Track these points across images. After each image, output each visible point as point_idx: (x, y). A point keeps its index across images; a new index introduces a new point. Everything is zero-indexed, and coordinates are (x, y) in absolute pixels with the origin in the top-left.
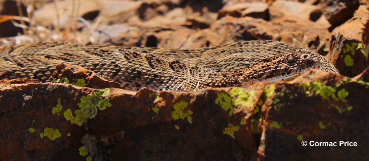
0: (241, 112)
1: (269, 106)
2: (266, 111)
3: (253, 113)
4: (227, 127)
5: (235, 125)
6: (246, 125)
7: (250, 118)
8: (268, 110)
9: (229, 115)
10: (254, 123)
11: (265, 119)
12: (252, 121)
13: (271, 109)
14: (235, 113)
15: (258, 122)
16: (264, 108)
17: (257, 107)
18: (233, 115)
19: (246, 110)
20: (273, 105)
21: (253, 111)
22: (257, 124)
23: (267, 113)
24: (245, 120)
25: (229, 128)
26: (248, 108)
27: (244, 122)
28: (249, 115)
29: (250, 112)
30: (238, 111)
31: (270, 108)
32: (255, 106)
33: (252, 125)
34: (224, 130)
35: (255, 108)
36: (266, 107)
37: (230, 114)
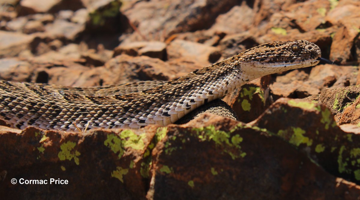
0: (131, 155)
1: (160, 150)
2: (157, 154)
3: (143, 157)
4: (116, 170)
5: (124, 168)
6: (135, 168)
7: (140, 161)
8: (159, 154)
9: (118, 157)
10: (143, 167)
11: (155, 163)
12: (142, 164)
13: (162, 153)
14: (124, 155)
15: (148, 166)
16: (155, 151)
17: (147, 150)
18: (123, 158)
19: (136, 153)
20: (164, 149)
21: (143, 154)
22: (147, 167)
23: (158, 156)
24: (134, 164)
25: (117, 171)
26: (138, 151)
27: (134, 165)
28: (139, 158)
29: (141, 155)
30: (128, 153)
31: (161, 151)
32: (146, 149)
33: (141, 168)
34: (113, 173)
35: (146, 151)
36: (157, 151)
37: (120, 156)
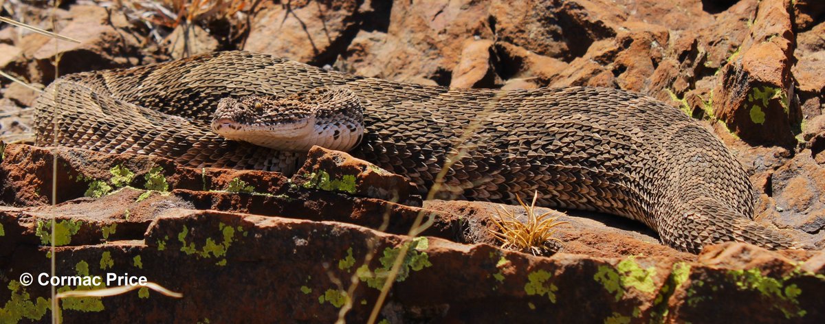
0: (635, 298)
1: (681, 299)
2: (675, 305)
3: (653, 304)
4: (611, 315)
5: (623, 315)
6: (641, 318)
7: (649, 310)
8: (678, 305)
9: (615, 299)
10: (654, 318)
11: (673, 318)
12: (652, 315)
13: (683, 304)
14: (624, 298)
15: (661, 318)
16: (673, 300)
17: (660, 295)
18: (622, 302)
19: (642, 296)
20: (686, 298)
21: (654, 300)
22: (659, 319)
23: (678, 309)
24: (640, 312)
25: (613, 317)
26: (646, 294)
27: (639, 313)
28: (646, 306)
29: (650, 301)
30: (630, 296)
31: (682, 302)
32: (657, 293)
33: (651, 320)
34: (606, 320)
35: (657, 296)
36: (676, 301)
37: (617, 298)
